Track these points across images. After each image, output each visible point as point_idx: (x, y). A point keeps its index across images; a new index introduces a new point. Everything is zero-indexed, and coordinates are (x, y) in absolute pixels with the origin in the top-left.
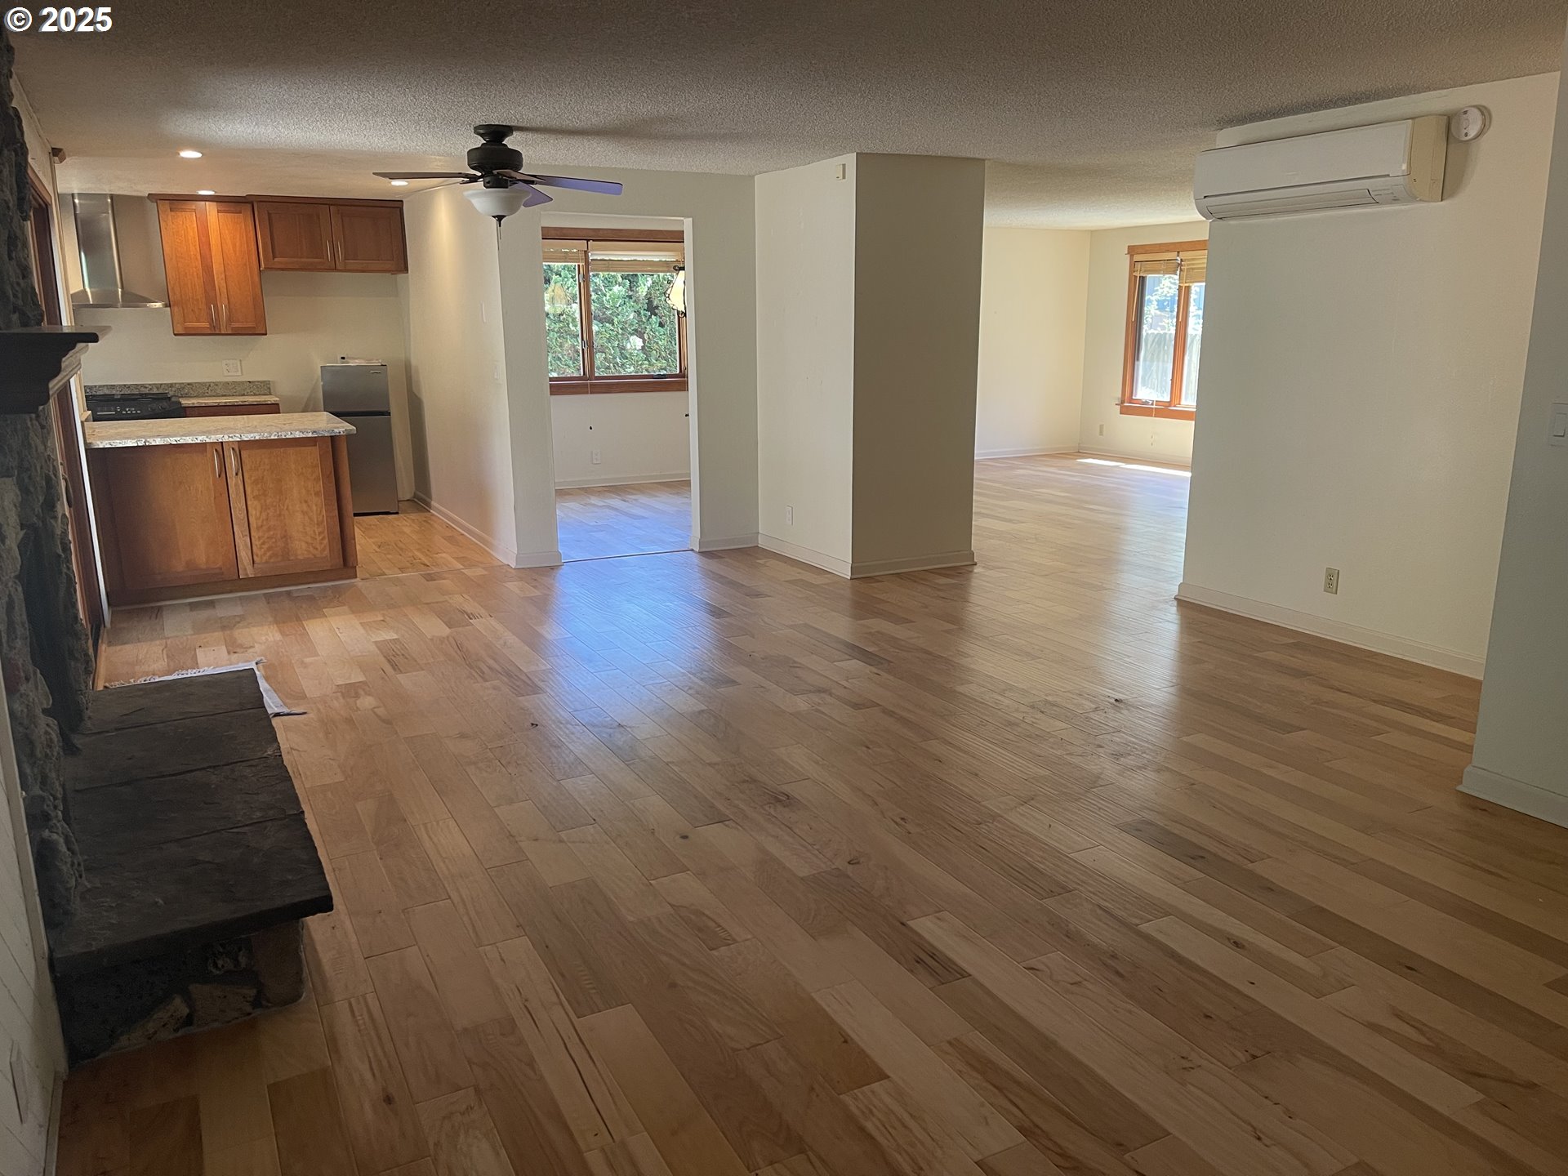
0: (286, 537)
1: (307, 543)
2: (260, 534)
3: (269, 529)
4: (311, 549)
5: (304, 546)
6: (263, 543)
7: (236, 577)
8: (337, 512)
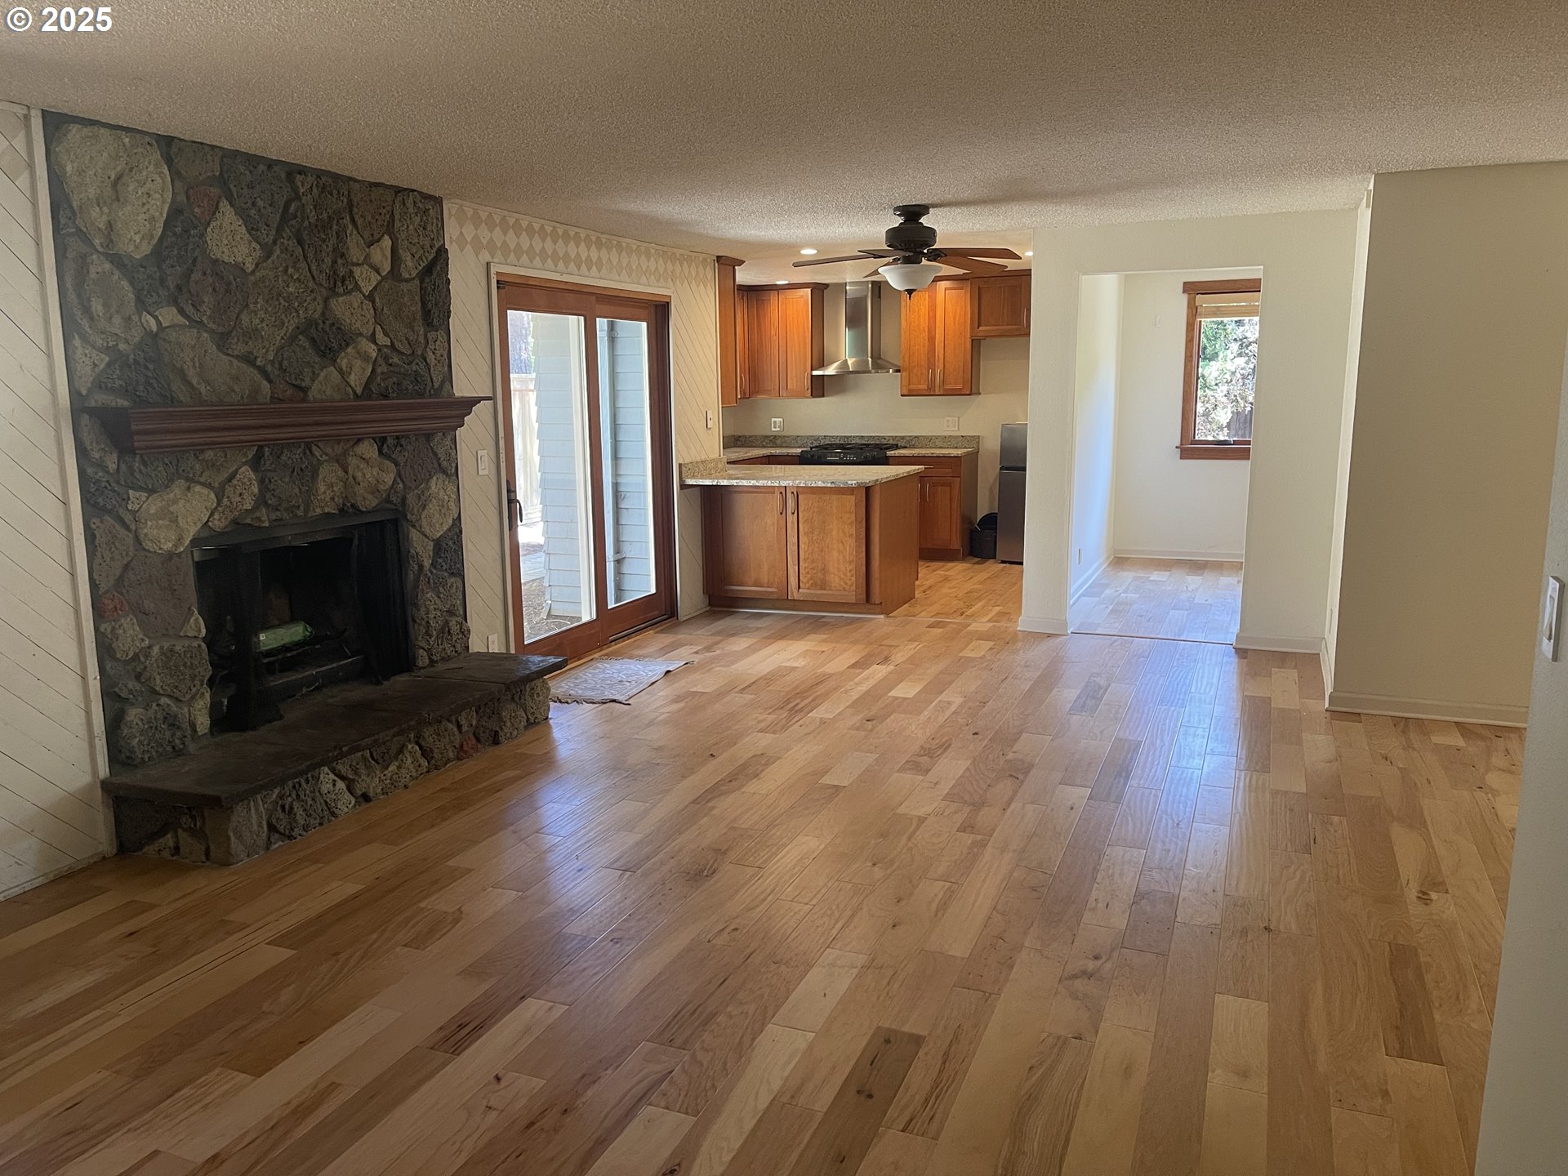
0: (824, 570)
1: (840, 577)
2: (806, 565)
3: (813, 561)
4: (842, 583)
5: (837, 579)
6: (808, 573)
7: (786, 598)
8: (864, 554)
